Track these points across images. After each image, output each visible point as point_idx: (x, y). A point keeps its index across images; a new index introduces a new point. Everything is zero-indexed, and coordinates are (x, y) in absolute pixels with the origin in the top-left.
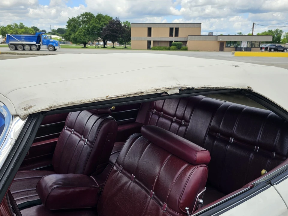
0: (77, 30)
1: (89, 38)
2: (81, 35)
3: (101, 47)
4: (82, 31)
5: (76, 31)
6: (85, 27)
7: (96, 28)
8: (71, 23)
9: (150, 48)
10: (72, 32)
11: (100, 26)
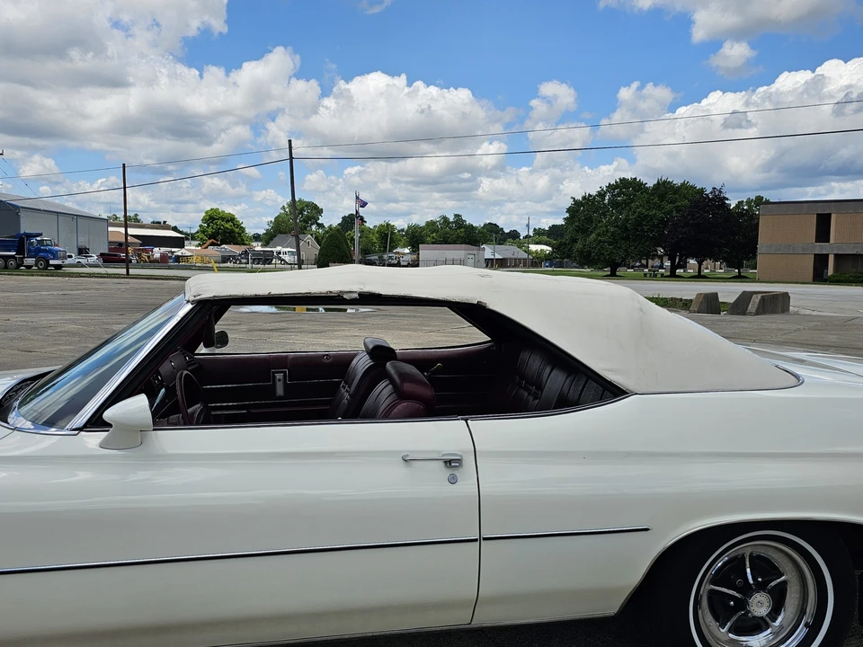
0: (595, 228)
1: (626, 250)
2: (605, 242)
3: (662, 275)
4: (607, 231)
5: (592, 232)
6: (617, 218)
7: (648, 222)
8: (577, 211)
9: (825, 277)
10: (580, 236)
11: (660, 214)
